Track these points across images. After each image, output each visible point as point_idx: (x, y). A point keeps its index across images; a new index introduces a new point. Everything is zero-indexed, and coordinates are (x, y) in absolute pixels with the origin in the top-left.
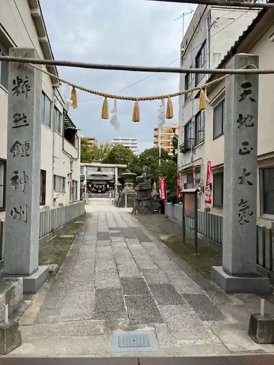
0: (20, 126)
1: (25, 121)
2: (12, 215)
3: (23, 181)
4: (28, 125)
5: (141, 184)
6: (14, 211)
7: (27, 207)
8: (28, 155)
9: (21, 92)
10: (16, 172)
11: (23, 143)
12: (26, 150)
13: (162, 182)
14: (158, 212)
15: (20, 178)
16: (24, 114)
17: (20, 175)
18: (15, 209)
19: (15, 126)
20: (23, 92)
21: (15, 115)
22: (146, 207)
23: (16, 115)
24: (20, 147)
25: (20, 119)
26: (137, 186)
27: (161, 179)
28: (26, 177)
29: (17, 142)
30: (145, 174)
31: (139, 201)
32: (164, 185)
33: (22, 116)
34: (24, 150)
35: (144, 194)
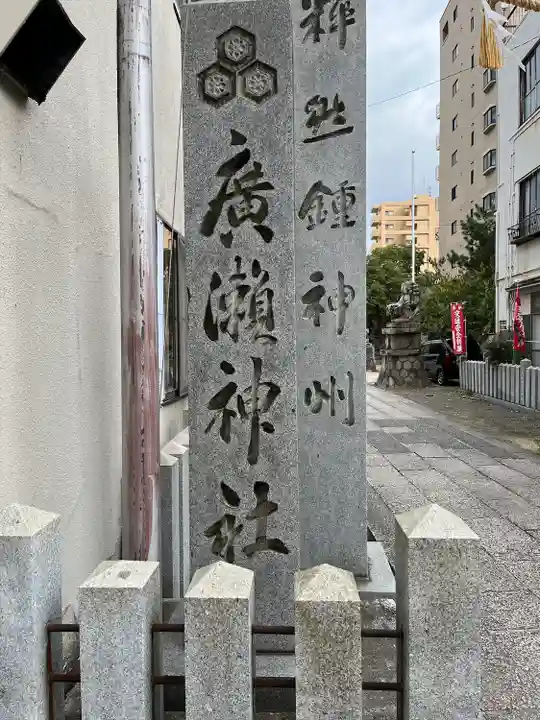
0: (324, 137)
1: (340, 120)
2: (308, 401)
3: (336, 302)
4: (350, 130)
5: (396, 320)
6: (313, 390)
7: (351, 378)
8: (352, 224)
9: (327, 30)
10: (318, 276)
11: (335, 187)
12: (345, 208)
13: (457, 313)
14: (436, 382)
15: (327, 294)
16: (337, 97)
17: (331, 285)
18: (317, 384)
19: (312, 136)
20: (333, 29)
21: (309, 103)
22: (411, 371)
23: (314, 101)
24: (327, 200)
25: (326, 114)
26: (390, 325)
27: (454, 308)
28: (347, 290)
29: (317, 186)
30: (407, 297)
31: (395, 358)
32: (462, 320)
33: (330, 106)
34: (339, 207)
35: (405, 342)
